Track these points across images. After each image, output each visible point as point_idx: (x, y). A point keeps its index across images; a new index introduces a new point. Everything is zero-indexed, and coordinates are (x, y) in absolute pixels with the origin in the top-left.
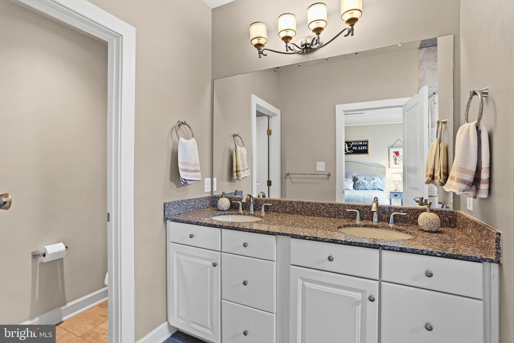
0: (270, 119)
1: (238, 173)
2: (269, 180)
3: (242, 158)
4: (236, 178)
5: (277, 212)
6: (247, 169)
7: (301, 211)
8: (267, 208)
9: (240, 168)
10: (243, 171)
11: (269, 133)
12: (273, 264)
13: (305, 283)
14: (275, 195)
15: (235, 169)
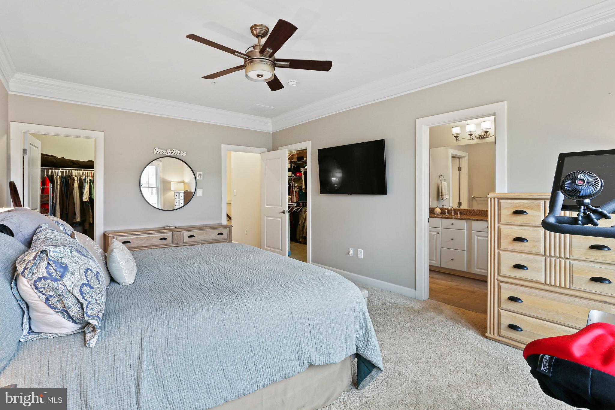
0: (461, 159)
1: (443, 197)
2: (459, 201)
3: (445, 188)
4: (441, 199)
5: (466, 215)
6: (447, 194)
7: (479, 214)
8: (461, 213)
9: (444, 194)
10: (445, 195)
11: (460, 169)
12: (464, 232)
13: (478, 237)
14: (464, 206)
15: (440, 194)
